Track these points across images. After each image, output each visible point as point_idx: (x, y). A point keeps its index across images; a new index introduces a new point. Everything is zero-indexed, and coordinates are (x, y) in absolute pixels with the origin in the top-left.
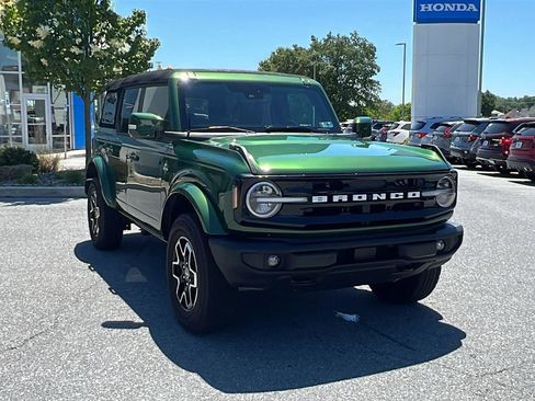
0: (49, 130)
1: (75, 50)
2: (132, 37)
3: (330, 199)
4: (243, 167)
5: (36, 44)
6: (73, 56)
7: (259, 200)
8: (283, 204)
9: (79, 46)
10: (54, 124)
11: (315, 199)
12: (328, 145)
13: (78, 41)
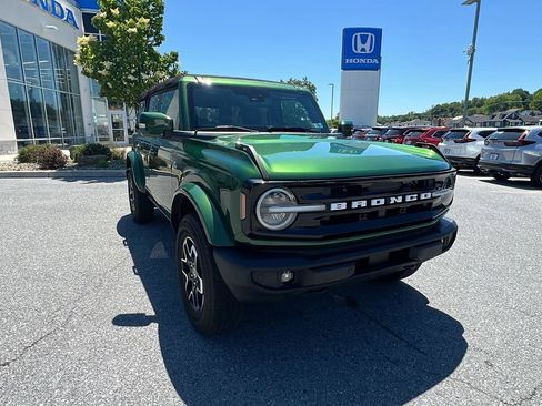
0: (126, 133)
1: (130, 77)
2: (171, 68)
3: (349, 205)
4: (252, 170)
5: (103, 72)
6: (129, 81)
7: (272, 210)
8: (299, 213)
9: (133, 75)
10: (129, 130)
11: (334, 207)
12: (314, 144)
13: (133, 71)
